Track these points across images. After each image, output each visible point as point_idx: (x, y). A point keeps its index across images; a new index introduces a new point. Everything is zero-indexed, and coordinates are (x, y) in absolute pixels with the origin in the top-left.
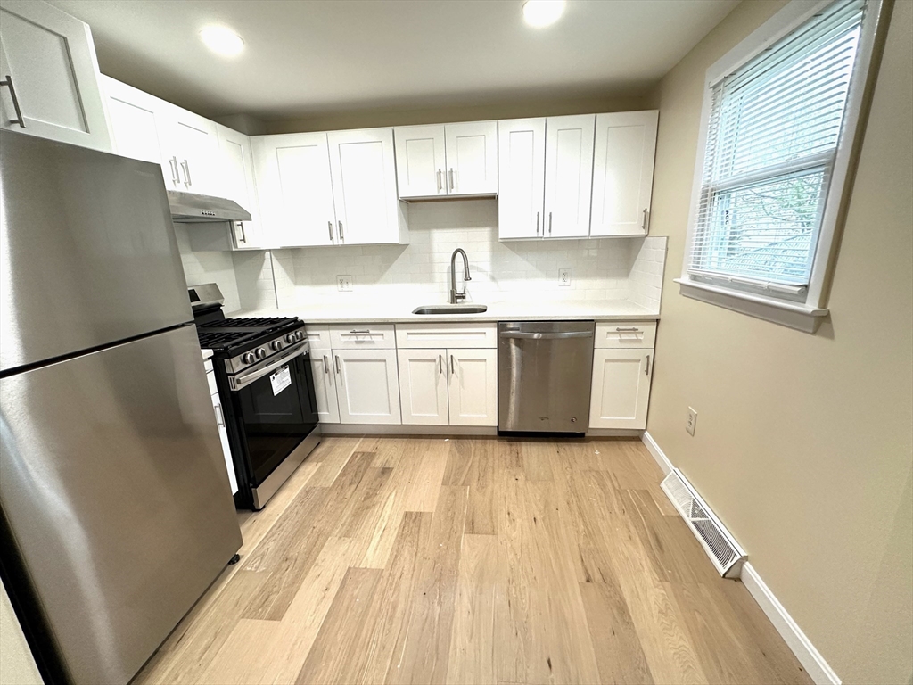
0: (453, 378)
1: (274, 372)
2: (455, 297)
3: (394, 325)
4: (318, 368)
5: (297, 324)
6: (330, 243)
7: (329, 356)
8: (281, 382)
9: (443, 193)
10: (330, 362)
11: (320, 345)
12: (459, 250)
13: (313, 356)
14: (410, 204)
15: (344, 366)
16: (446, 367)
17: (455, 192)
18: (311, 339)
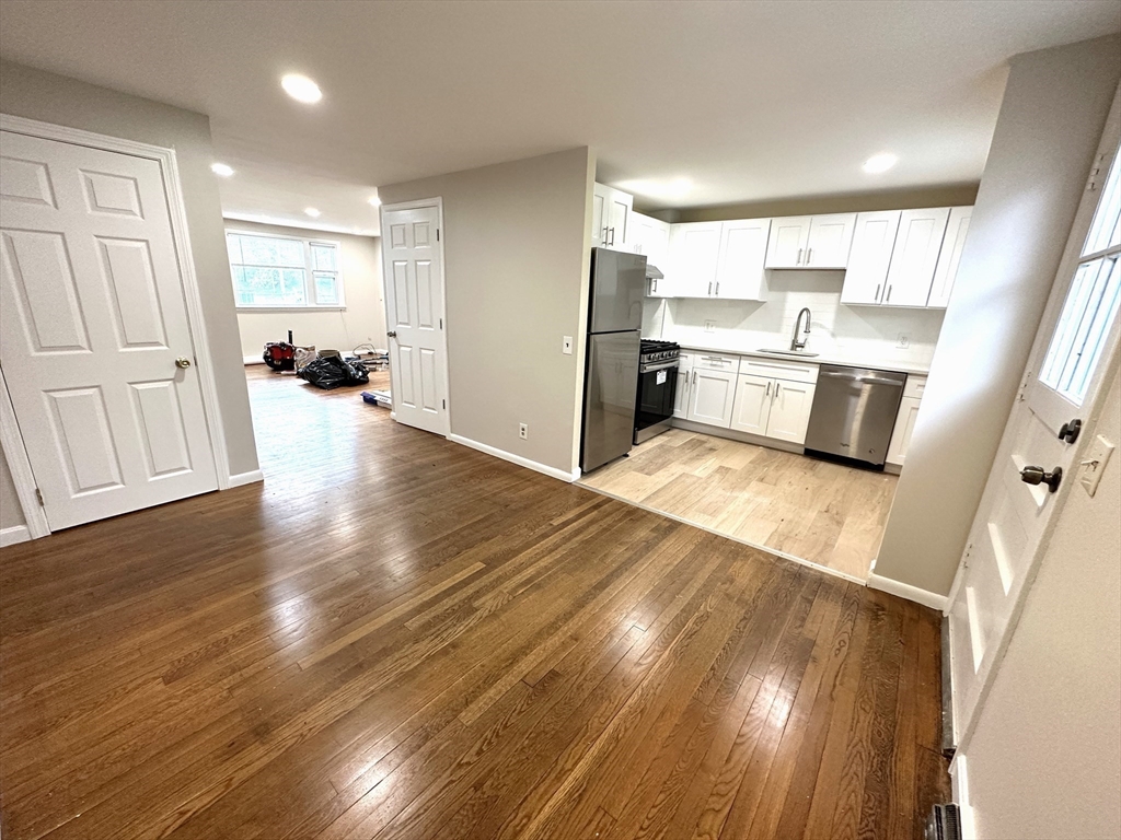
0: (777, 400)
1: (659, 370)
2: (795, 345)
3: (740, 356)
4: (681, 378)
5: (676, 347)
6: (707, 296)
7: (690, 371)
8: (661, 378)
9: (800, 266)
10: (690, 376)
11: (686, 363)
12: (806, 309)
13: (680, 371)
14: (773, 272)
15: (699, 380)
16: (772, 392)
17: (810, 266)
18: (681, 359)
